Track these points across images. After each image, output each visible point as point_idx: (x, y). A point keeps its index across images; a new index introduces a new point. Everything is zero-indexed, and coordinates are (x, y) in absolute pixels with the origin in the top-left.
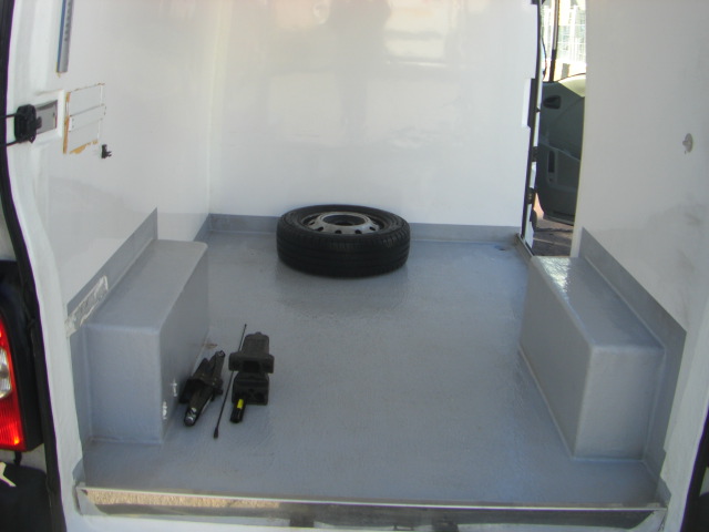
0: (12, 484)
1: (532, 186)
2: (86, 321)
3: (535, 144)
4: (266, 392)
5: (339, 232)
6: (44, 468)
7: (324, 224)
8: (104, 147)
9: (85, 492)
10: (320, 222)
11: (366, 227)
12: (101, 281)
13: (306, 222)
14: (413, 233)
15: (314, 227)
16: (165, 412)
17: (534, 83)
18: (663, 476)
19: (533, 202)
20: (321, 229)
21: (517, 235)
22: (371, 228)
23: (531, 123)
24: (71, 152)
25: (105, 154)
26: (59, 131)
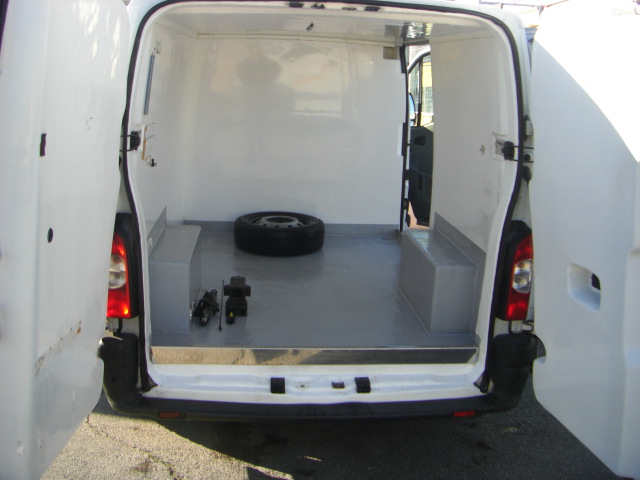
1: (406, 197)
3: (408, 167)
4: (246, 309)
5: (277, 226)
7: (267, 223)
8: (153, 160)
10: (264, 221)
11: (295, 223)
13: (254, 221)
14: (326, 230)
15: (260, 224)
17: (405, 126)
18: (477, 332)
19: (407, 208)
20: (265, 225)
21: (397, 231)
22: (298, 224)
23: (404, 153)
24: (144, 160)
25: (153, 164)
26: (142, 147)
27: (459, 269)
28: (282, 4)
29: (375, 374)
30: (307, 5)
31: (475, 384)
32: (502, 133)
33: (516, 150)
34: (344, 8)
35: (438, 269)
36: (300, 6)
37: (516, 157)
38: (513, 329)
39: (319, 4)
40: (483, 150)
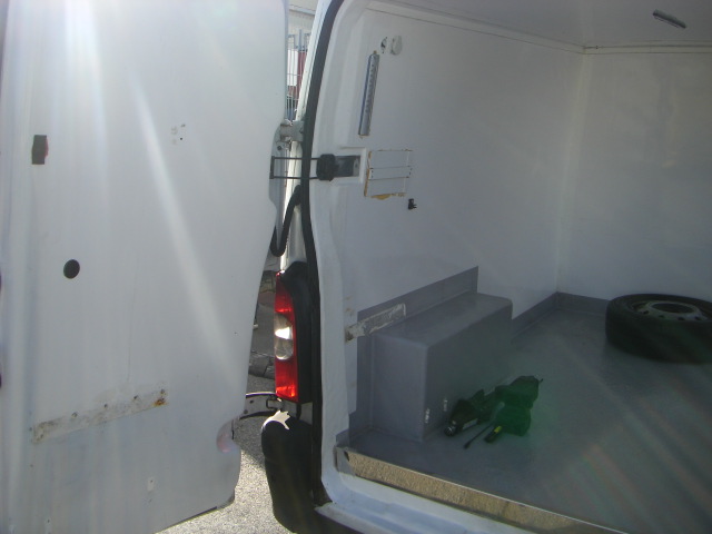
0: (287, 427)
2: (376, 332)
5: (662, 316)
6: (310, 422)
7: (650, 309)
8: (411, 201)
9: (346, 454)
10: (649, 307)
12: (399, 307)
13: (636, 307)
15: (642, 310)
16: (427, 417)
20: (647, 312)
22: (697, 318)
24: (373, 197)
25: (411, 205)
26: (361, 179)
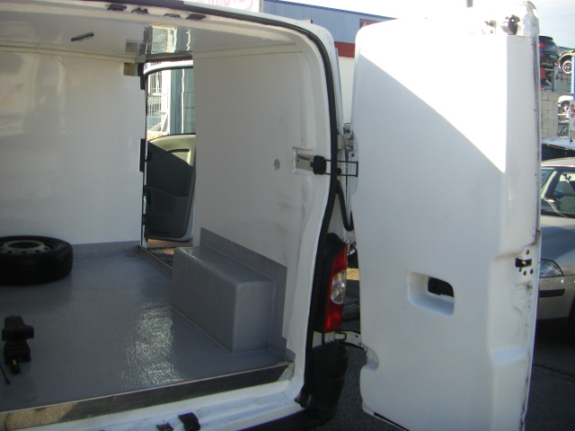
1: (144, 213)
3: (145, 183)
5: (24, 252)
7: (11, 249)
10: (7, 247)
11: (42, 247)
14: (74, 251)
15: (4, 251)
17: (143, 142)
20: (10, 252)
22: (45, 249)
27: (257, 284)
28: (103, 5)
29: (198, 408)
30: (130, 8)
31: (296, 400)
32: (309, 147)
33: (329, 165)
34: (167, 15)
35: (239, 286)
36: (122, 9)
37: (328, 170)
38: (326, 340)
39: (143, 8)
40: (277, 164)
